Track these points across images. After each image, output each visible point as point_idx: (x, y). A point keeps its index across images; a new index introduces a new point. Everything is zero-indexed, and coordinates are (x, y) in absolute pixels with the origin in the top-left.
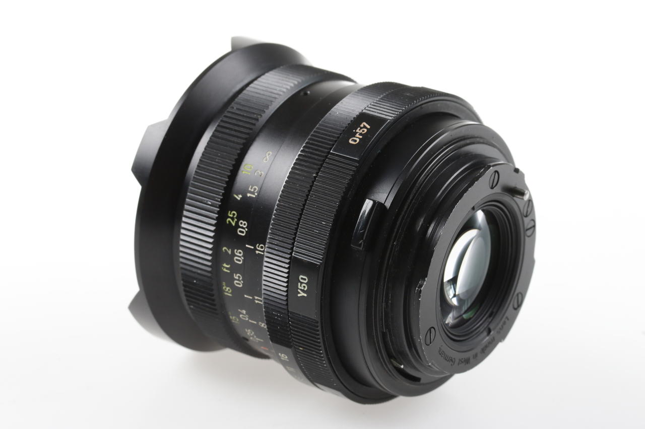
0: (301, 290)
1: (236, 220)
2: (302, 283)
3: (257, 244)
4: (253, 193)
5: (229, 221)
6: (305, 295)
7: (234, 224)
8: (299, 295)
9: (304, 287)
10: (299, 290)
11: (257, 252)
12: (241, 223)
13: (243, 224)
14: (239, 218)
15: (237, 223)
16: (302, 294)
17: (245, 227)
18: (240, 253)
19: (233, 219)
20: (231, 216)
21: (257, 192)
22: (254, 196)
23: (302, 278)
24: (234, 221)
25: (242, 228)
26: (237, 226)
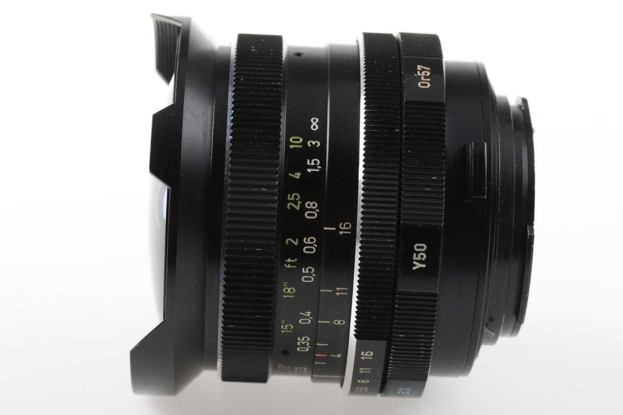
0: (416, 261)
1: (299, 202)
2: (418, 253)
3: (340, 223)
4: (315, 167)
5: (291, 206)
6: (424, 266)
7: (298, 208)
8: (414, 268)
9: (422, 256)
10: (414, 263)
11: (341, 233)
12: (309, 205)
13: (312, 205)
14: (304, 201)
15: (302, 206)
16: (419, 265)
17: (314, 208)
18: (311, 240)
19: (295, 202)
20: (293, 199)
21: (319, 165)
22: (318, 170)
23: (418, 247)
24: (299, 205)
25: (311, 210)
26: (303, 209)
